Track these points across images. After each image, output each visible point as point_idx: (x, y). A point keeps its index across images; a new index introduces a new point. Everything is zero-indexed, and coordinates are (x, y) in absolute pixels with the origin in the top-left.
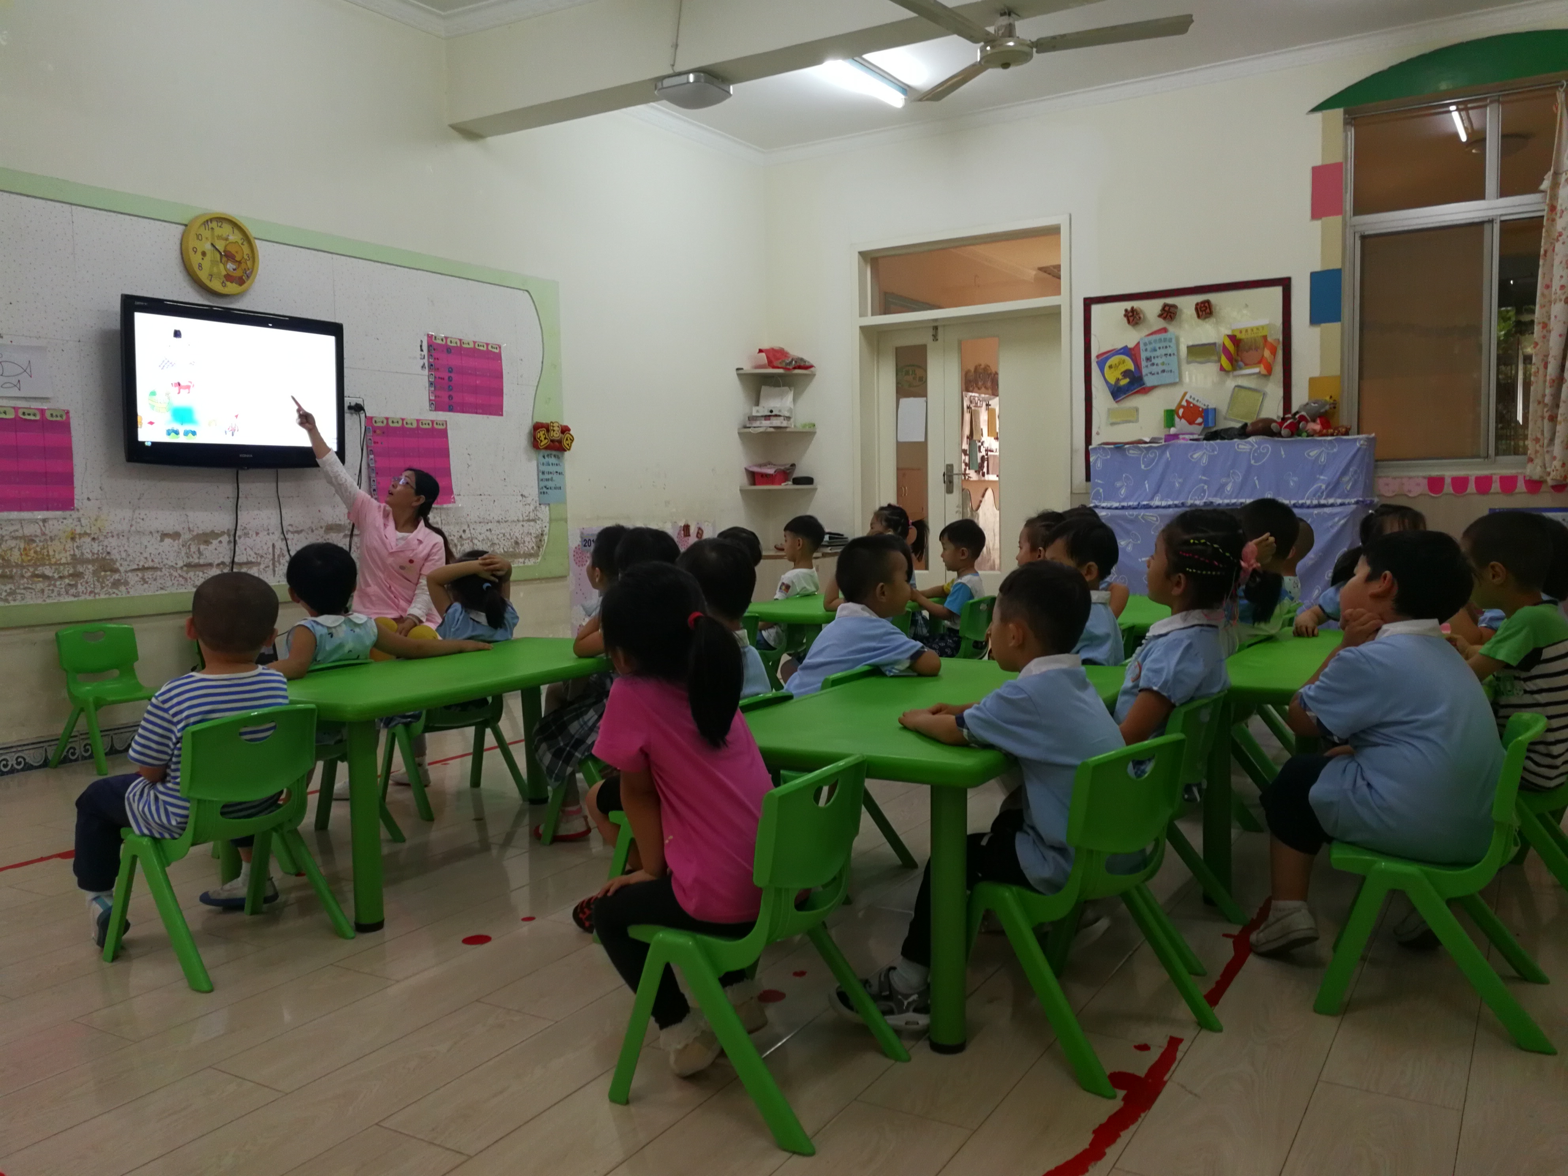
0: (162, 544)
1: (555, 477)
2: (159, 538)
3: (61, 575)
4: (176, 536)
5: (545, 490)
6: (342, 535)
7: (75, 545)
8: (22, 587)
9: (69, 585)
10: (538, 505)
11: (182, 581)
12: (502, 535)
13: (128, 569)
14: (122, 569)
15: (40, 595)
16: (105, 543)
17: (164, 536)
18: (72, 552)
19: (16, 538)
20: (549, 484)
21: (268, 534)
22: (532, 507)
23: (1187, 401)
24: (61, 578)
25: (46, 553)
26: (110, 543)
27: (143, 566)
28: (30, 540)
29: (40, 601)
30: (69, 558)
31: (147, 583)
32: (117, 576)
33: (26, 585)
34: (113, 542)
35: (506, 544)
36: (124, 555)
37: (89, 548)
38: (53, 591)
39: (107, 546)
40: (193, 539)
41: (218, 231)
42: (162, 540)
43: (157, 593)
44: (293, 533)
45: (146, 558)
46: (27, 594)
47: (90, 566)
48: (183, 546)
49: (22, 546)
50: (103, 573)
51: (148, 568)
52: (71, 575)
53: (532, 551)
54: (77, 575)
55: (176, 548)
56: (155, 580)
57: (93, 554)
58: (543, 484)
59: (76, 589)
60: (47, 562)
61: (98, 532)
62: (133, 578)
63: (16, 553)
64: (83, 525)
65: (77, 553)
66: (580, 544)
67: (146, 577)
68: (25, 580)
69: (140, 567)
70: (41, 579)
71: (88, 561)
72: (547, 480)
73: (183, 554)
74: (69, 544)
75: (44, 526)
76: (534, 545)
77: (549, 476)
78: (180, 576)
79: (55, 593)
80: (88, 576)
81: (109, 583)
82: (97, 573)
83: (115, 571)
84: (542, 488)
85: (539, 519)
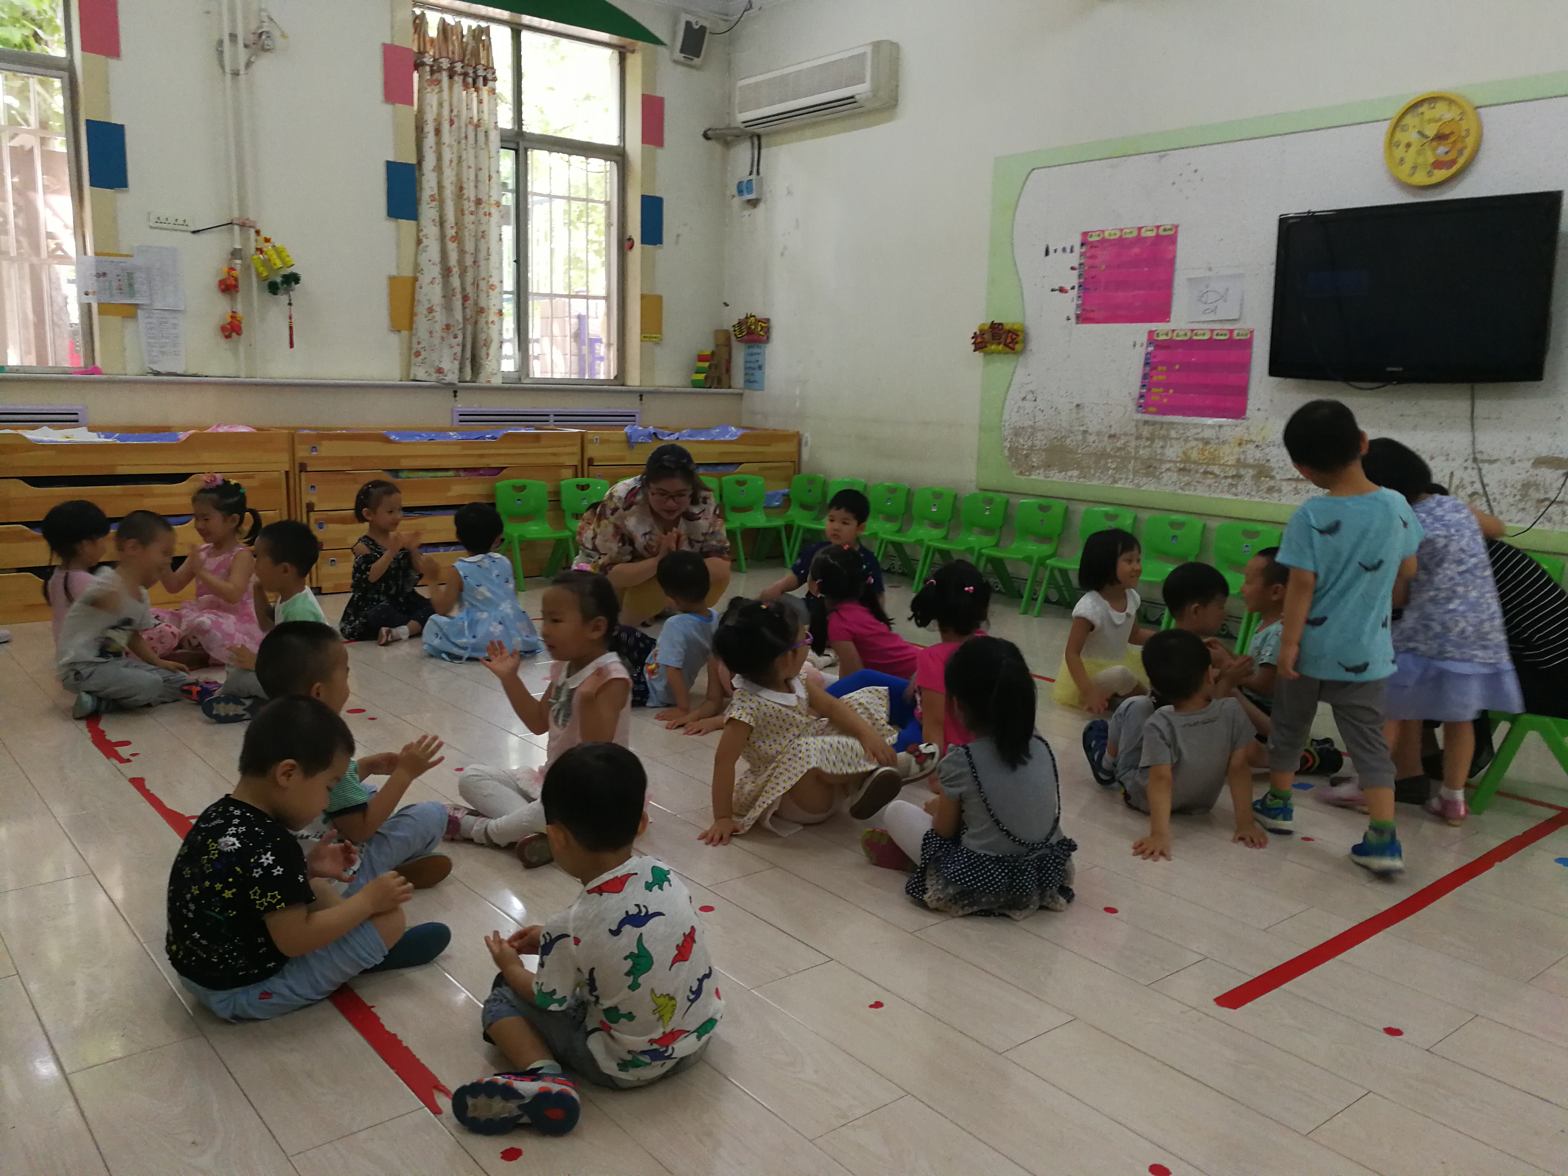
3: (1226, 474)
6: (1560, 472)
7: (1242, 450)
8: (1196, 480)
9: (1231, 485)
13: (1284, 478)
14: (1278, 477)
15: (1207, 489)
18: (1238, 456)
19: (1197, 439)
24: (1226, 477)
25: (1217, 455)
28: (1207, 442)
29: (1207, 495)
30: (1235, 461)
32: (1272, 483)
33: (1199, 479)
34: (1274, 451)
37: (1252, 454)
38: (1218, 488)
39: (1268, 454)
41: (1429, 114)
46: (1199, 486)
47: (1250, 471)
49: (1201, 446)
50: (1263, 479)
52: (1233, 477)
54: (1239, 476)
57: (1255, 460)
59: (1237, 489)
60: (1217, 463)
61: (1262, 440)
62: (1287, 487)
63: (1196, 452)
64: (1251, 433)
65: (1242, 457)
67: (1299, 488)
68: (1198, 476)
70: (1211, 476)
71: (1249, 466)
74: (1237, 449)
75: (1219, 431)
79: (1219, 490)
80: (1248, 479)
81: (1264, 487)
82: (1257, 477)
83: (1272, 478)
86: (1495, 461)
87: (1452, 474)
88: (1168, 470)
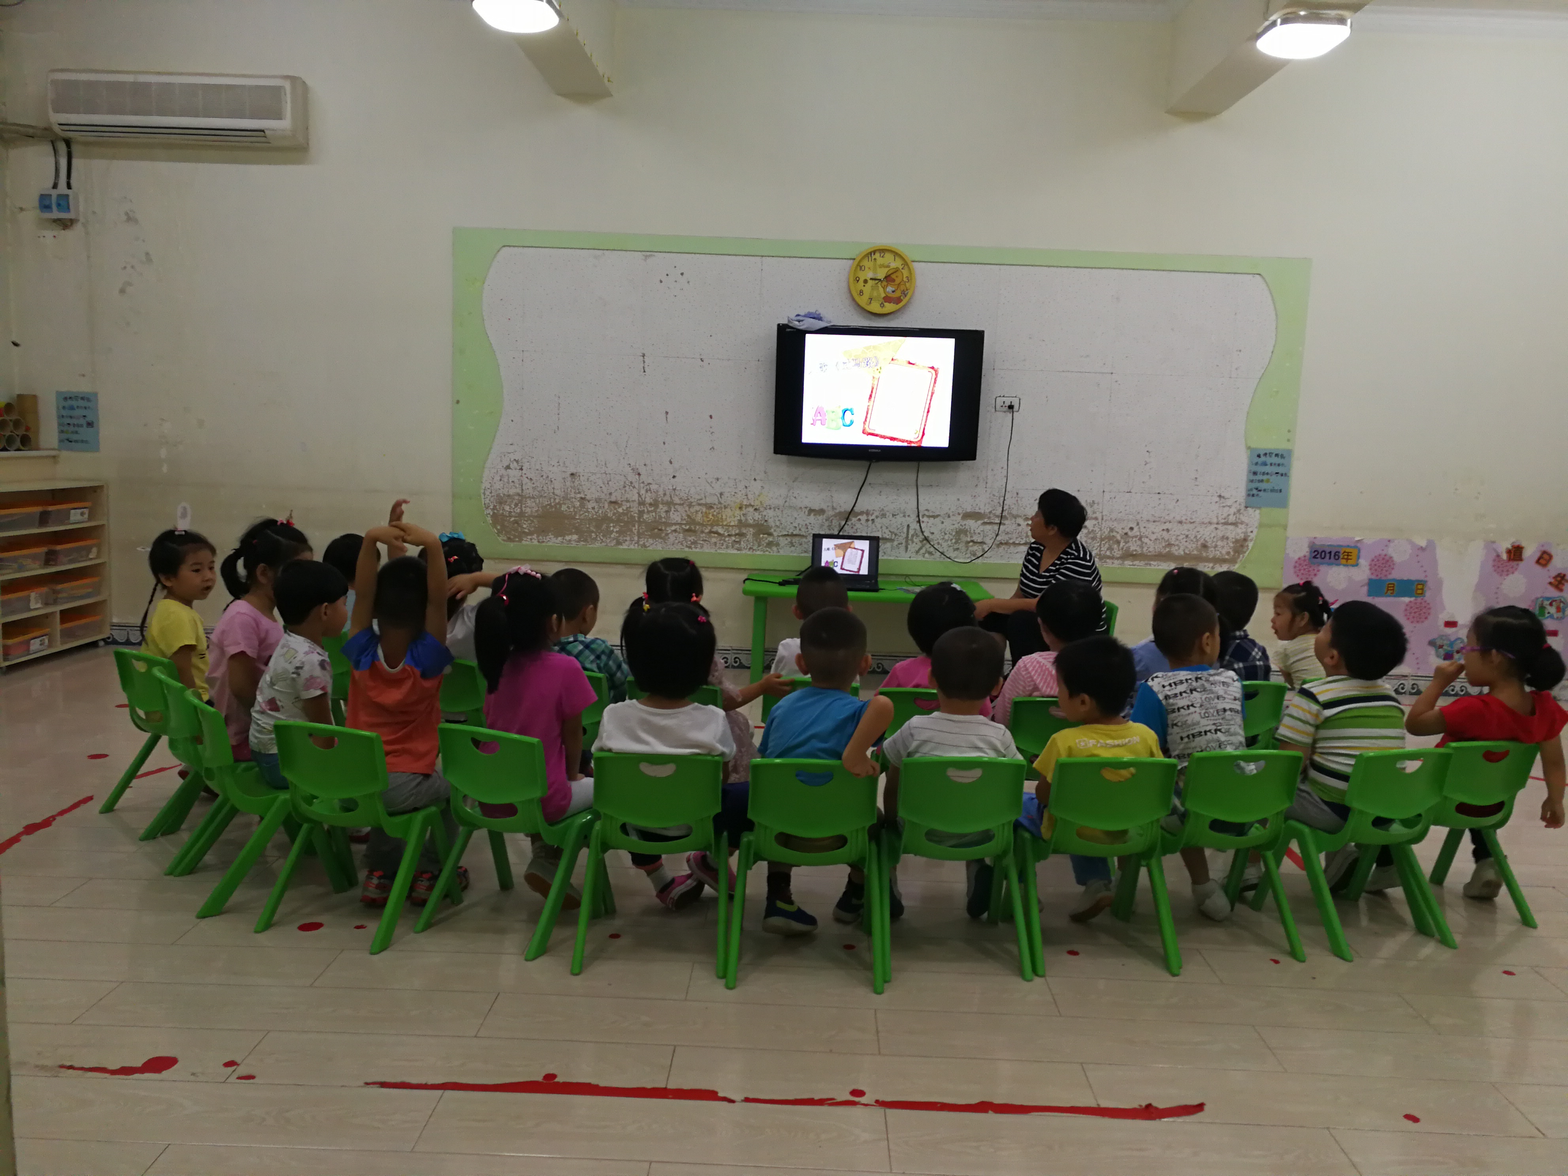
0: (808, 517)
1: (1273, 478)
2: (807, 513)
3: (730, 533)
4: (822, 512)
5: (1255, 492)
6: (980, 522)
7: (742, 512)
8: (701, 539)
9: (734, 541)
10: (1242, 507)
12: (1184, 536)
13: (780, 534)
14: (775, 534)
15: (713, 546)
16: (764, 513)
17: (811, 511)
18: (739, 518)
19: (700, 505)
20: (1262, 486)
21: (904, 516)
22: (1233, 510)
24: (730, 536)
25: (720, 517)
26: (768, 513)
27: (792, 533)
28: (710, 507)
29: (713, 551)
30: (736, 522)
31: (794, 546)
32: (771, 539)
33: (705, 539)
34: (771, 513)
35: (1189, 546)
36: (778, 523)
37: (752, 516)
38: (723, 545)
39: (765, 516)
40: (835, 516)
41: (880, 261)
42: (809, 514)
44: (929, 517)
45: (796, 527)
46: (705, 544)
47: (751, 529)
48: (826, 520)
49: (704, 510)
50: (761, 536)
51: (796, 535)
52: (736, 535)
53: (1227, 557)
54: (741, 535)
55: (820, 521)
56: (801, 544)
57: (754, 520)
58: (1254, 485)
59: (740, 545)
60: (721, 524)
61: (759, 504)
62: (783, 541)
63: (700, 515)
64: (749, 498)
65: (743, 518)
66: (1308, 554)
67: (793, 541)
68: (704, 535)
69: (790, 534)
70: (716, 535)
71: (750, 526)
72: (1262, 481)
73: (824, 526)
74: (738, 512)
75: (721, 497)
76: (1231, 551)
77: (1265, 477)
79: (724, 546)
80: (750, 537)
81: (764, 543)
82: (756, 535)
83: (770, 534)
84: (1251, 490)
85: (1242, 523)
86: (938, 516)
87: (908, 526)
88: (675, 531)
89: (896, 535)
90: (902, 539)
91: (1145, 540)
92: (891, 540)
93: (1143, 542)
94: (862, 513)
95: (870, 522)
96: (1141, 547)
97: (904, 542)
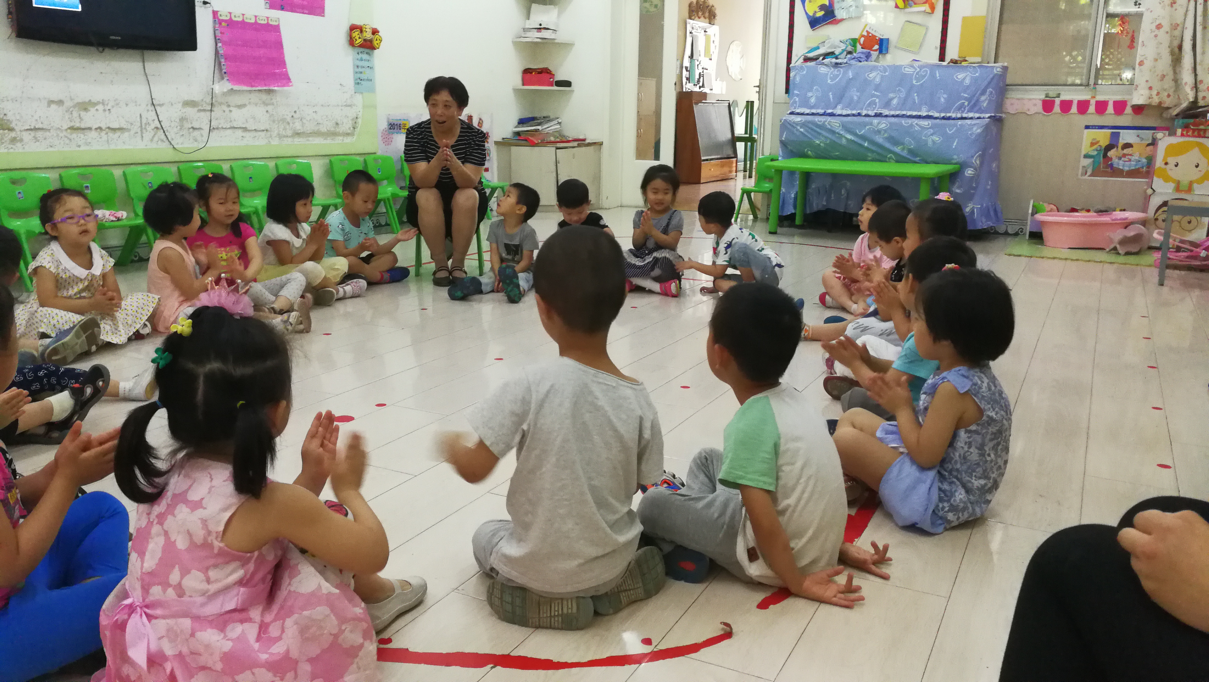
0: (49, 109)
1: (368, 70)
2: (46, 104)
4: (60, 102)
5: (359, 81)
6: (196, 109)
10: (353, 92)
11: (67, 141)
12: (325, 117)
14: (17, 129)
16: (2, 106)
17: (51, 102)
20: (362, 76)
21: (136, 105)
22: (349, 95)
23: (867, 31)
26: (6, 106)
27: (35, 127)
31: (38, 141)
32: (13, 134)
35: (329, 124)
36: (18, 117)
39: (3, 109)
40: (74, 106)
42: (49, 106)
43: (47, 150)
45: (37, 120)
48: (66, 111)
51: (39, 129)
55: (61, 113)
56: (45, 139)
58: (359, 75)
66: (386, 127)
69: (32, 128)
72: (361, 73)
73: (67, 117)
76: (350, 125)
77: (363, 70)
78: (66, 137)
83: (11, 130)
84: (357, 80)
85: (354, 105)
86: (163, 104)
89: (132, 124)
90: (136, 128)
91: (304, 121)
92: (128, 130)
93: (303, 123)
94: (98, 103)
95: (107, 112)
96: (303, 126)
97: (139, 131)
